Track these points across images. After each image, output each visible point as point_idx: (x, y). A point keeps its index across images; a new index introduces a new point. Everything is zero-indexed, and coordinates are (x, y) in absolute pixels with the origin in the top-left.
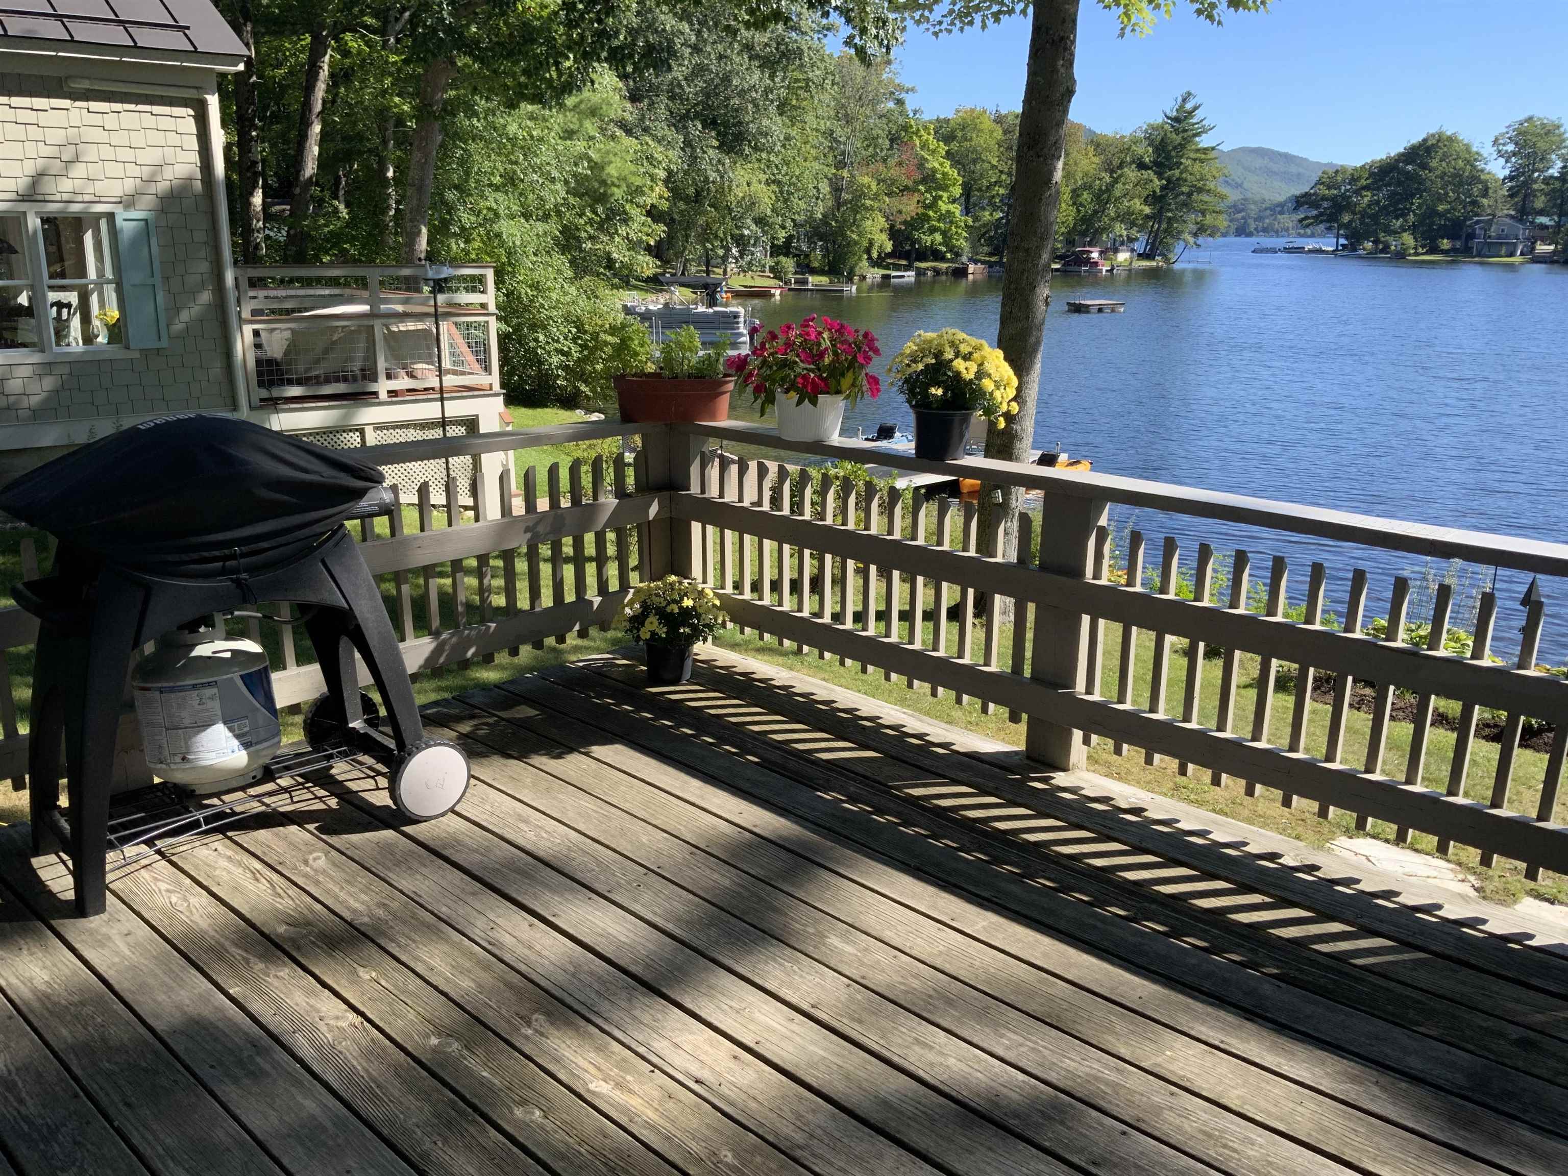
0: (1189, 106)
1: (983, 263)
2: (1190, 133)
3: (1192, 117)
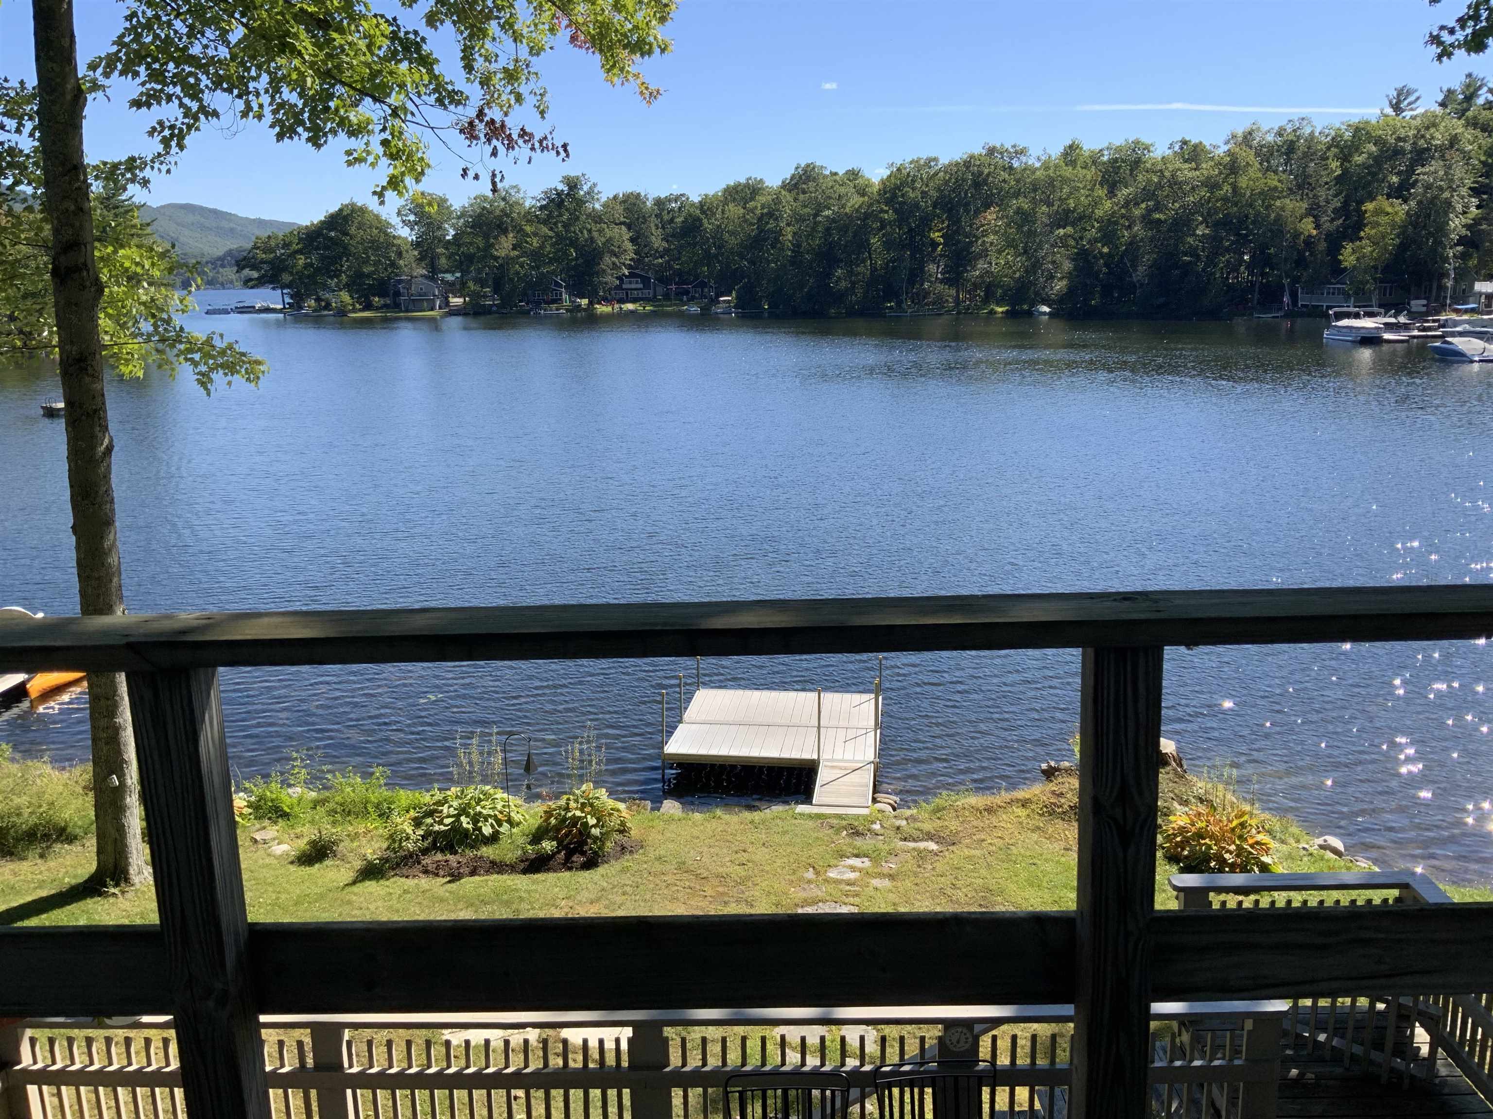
2: (122, 210)
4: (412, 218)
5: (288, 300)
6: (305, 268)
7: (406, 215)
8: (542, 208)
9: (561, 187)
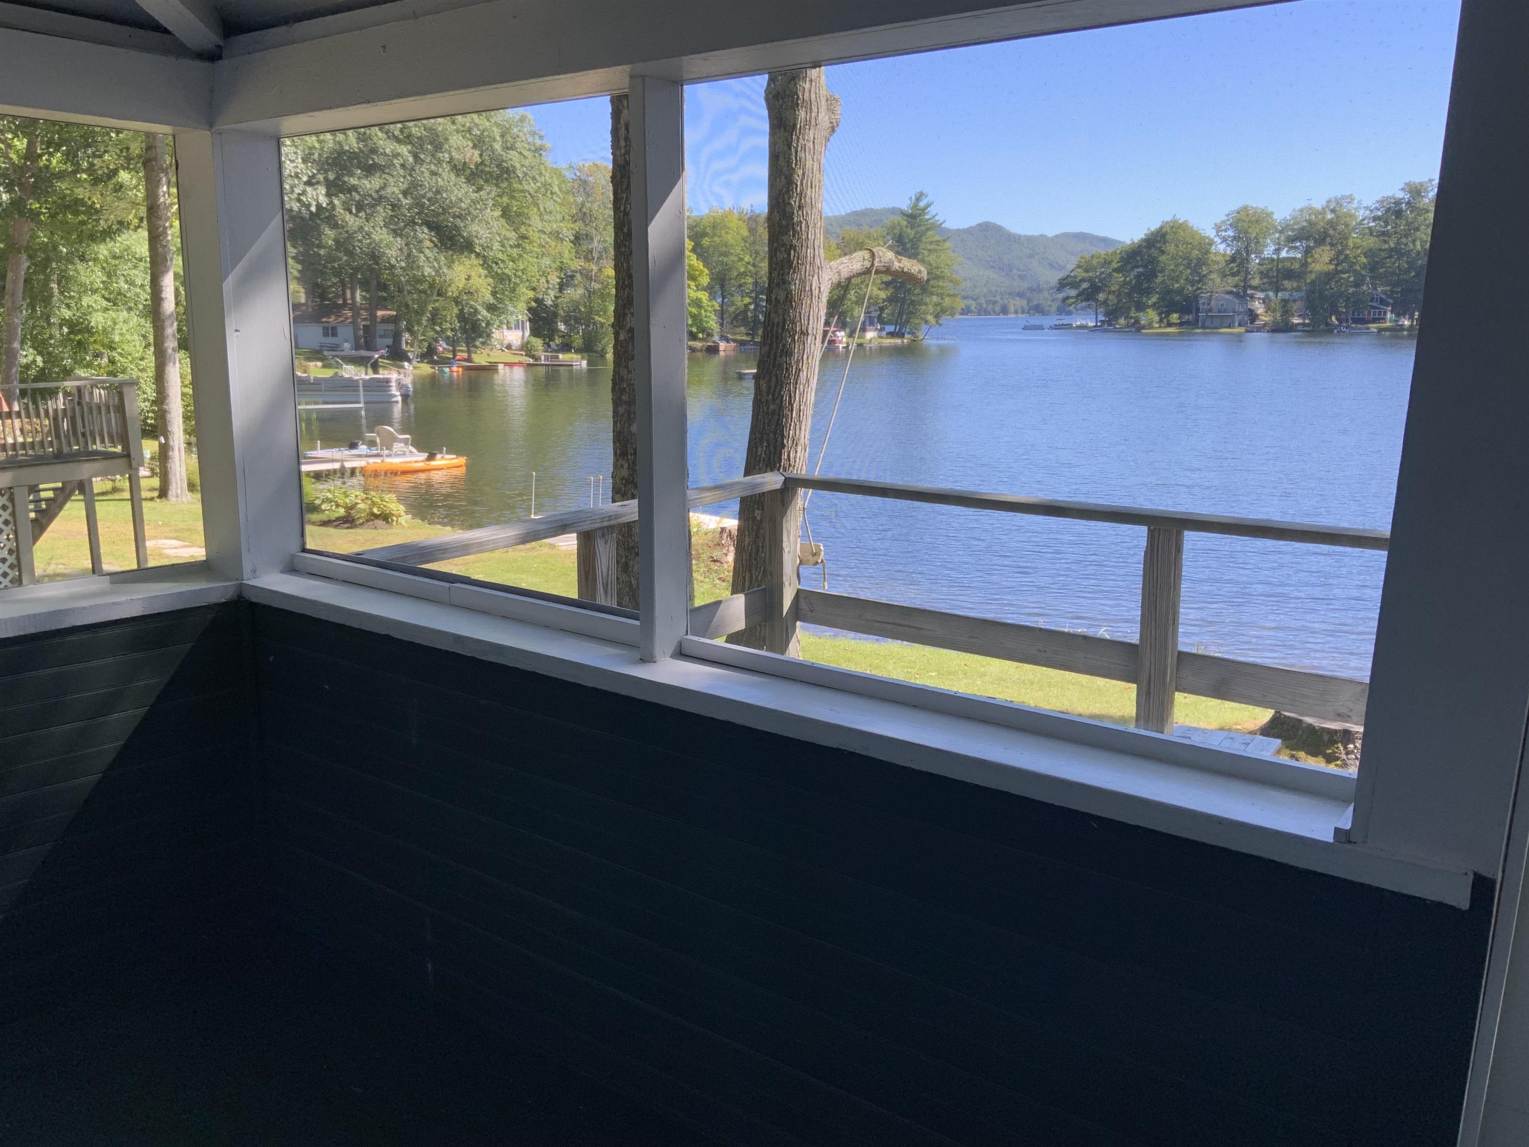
0: (922, 204)
1: (734, 341)
2: (923, 228)
3: (926, 214)
4: (1231, 233)
5: (1101, 317)
6: (1122, 286)
7: (1225, 231)
8: (1375, 219)
9: (1400, 195)
